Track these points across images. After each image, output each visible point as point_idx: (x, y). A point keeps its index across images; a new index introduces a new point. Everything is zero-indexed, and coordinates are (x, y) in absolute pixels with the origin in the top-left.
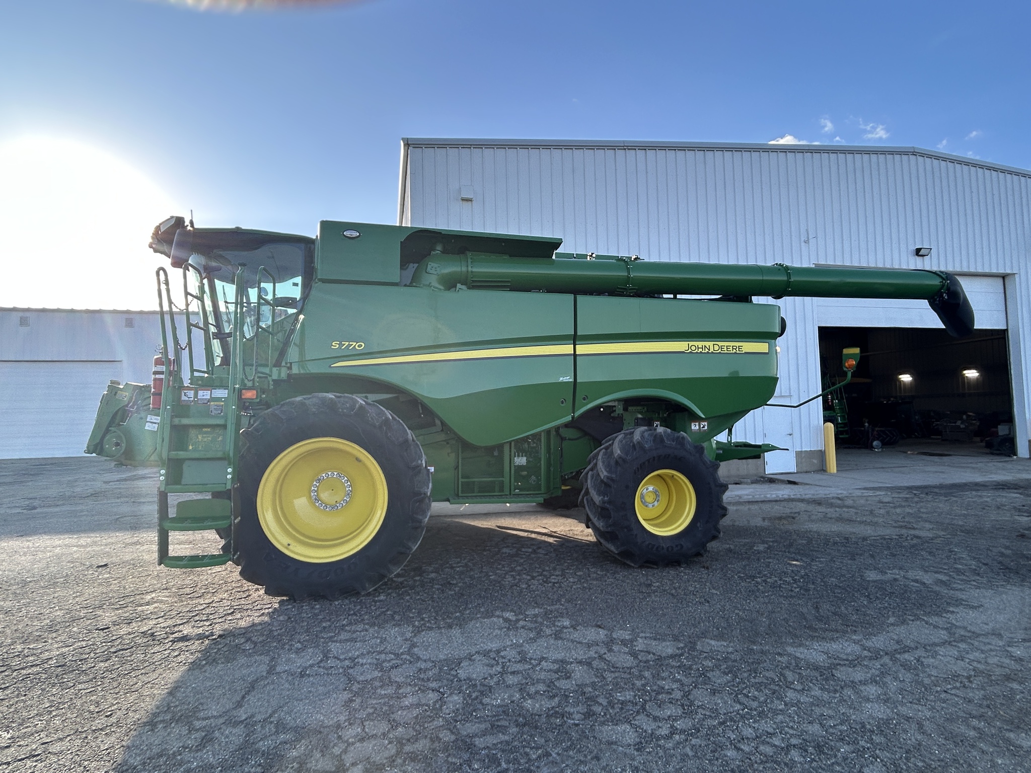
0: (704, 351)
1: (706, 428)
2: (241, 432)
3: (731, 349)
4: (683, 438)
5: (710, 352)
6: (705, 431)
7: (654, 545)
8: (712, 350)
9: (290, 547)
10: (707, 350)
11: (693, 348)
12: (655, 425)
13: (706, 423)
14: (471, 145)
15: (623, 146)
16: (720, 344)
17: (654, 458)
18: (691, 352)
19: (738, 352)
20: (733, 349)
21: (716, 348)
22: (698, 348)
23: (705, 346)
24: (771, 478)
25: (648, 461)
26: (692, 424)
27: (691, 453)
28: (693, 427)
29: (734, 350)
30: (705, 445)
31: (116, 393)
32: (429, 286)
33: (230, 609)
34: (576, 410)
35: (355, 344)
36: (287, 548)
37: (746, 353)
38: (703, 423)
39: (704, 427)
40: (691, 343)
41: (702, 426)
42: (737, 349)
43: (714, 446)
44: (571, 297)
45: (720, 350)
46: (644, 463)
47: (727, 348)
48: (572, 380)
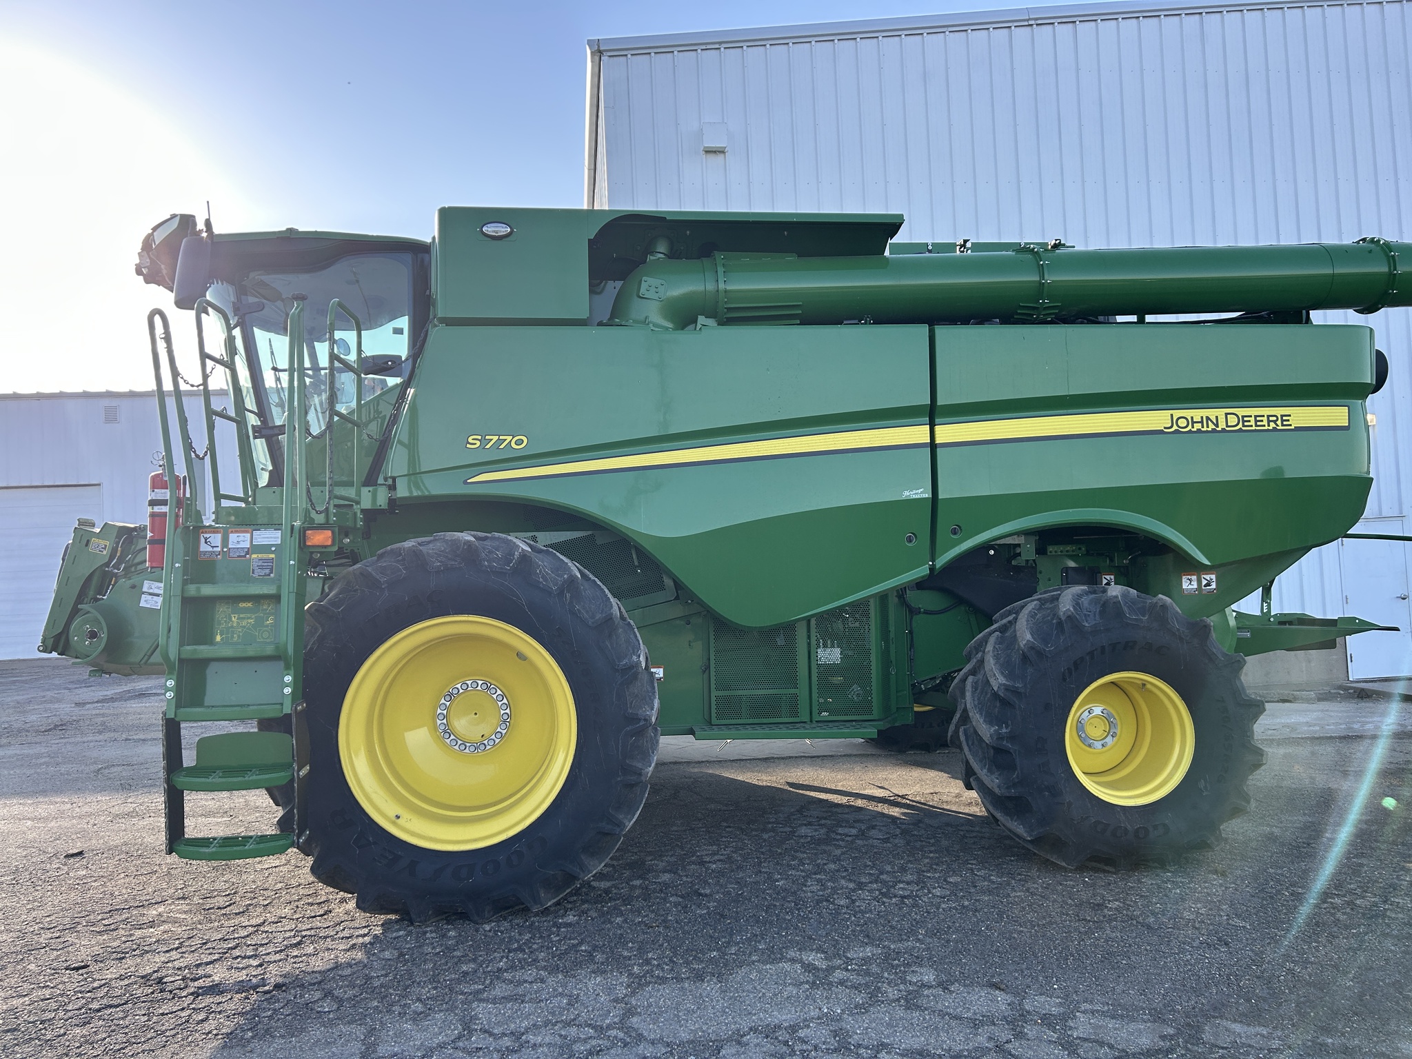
0: (1205, 429)
1: (1214, 586)
2: (306, 608)
3: (1265, 422)
4: (1164, 607)
5: (1219, 429)
6: (1211, 592)
7: (1108, 825)
8: (1222, 425)
9: (399, 821)
10: (1211, 426)
11: (1182, 423)
12: (1105, 582)
13: (1213, 577)
14: (720, 43)
15: (1028, 20)
16: (1241, 412)
17: (1103, 648)
18: (1176, 432)
19: (1280, 427)
20: (1269, 421)
21: (1233, 420)
22: (1193, 423)
23: (1208, 418)
24: (1363, 690)
25: (1091, 654)
26: (1184, 579)
27: (1181, 639)
28: (1185, 585)
29: (1272, 425)
30: (1212, 620)
31: (88, 542)
32: (645, 322)
33: (294, 937)
34: (937, 553)
35: (509, 438)
36: (394, 823)
37: (1297, 429)
38: (1208, 577)
39: (1208, 584)
40: (1177, 414)
41: (1204, 582)
42: (1279, 422)
43: (1232, 623)
44: (925, 329)
45: (1240, 426)
46: (1082, 659)
47: (1256, 421)
48: (928, 495)
